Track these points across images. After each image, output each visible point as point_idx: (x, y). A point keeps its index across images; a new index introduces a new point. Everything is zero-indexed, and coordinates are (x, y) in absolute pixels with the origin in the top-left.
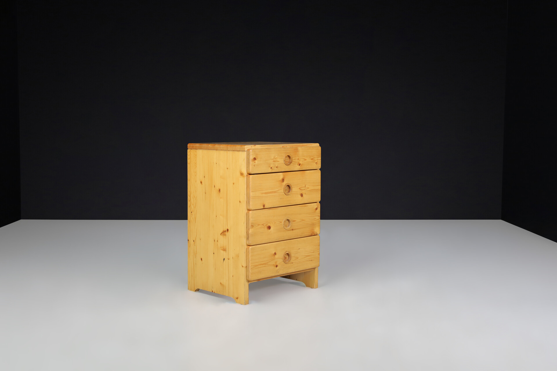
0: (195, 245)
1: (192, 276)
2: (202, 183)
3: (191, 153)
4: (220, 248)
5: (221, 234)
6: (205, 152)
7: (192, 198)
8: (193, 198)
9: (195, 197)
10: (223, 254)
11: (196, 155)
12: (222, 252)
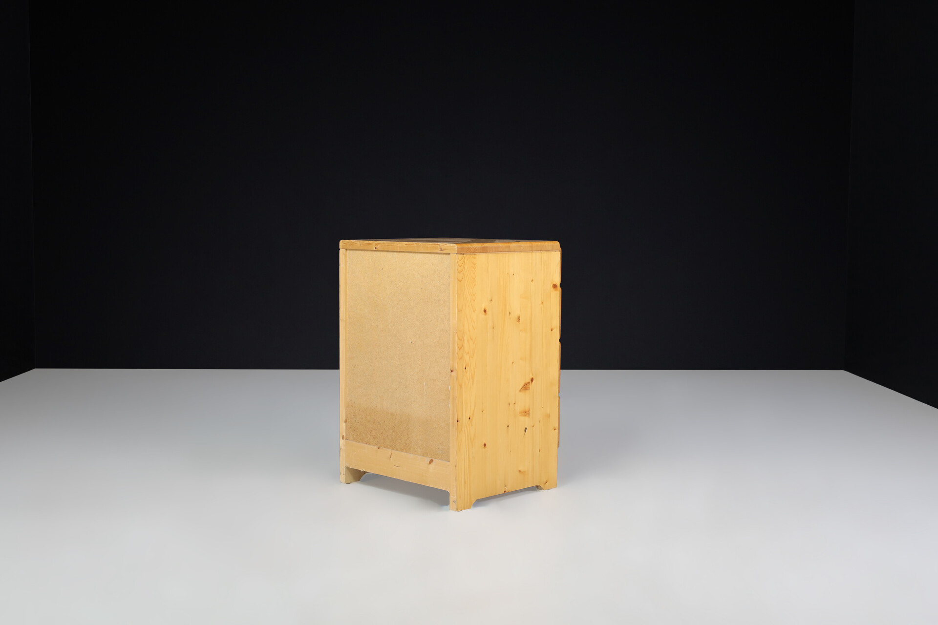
0: (472, 425)
1: (465, 483)
2: (487, 312)
3: (464, 261)
4: (520, 413)
5: (520, 391)
6: (492, 256)
7: (466, 342)
8: (468, 341)
9: (472, 339)
10: (526, 421)
11: (475, 264)
12: (522, 418)
